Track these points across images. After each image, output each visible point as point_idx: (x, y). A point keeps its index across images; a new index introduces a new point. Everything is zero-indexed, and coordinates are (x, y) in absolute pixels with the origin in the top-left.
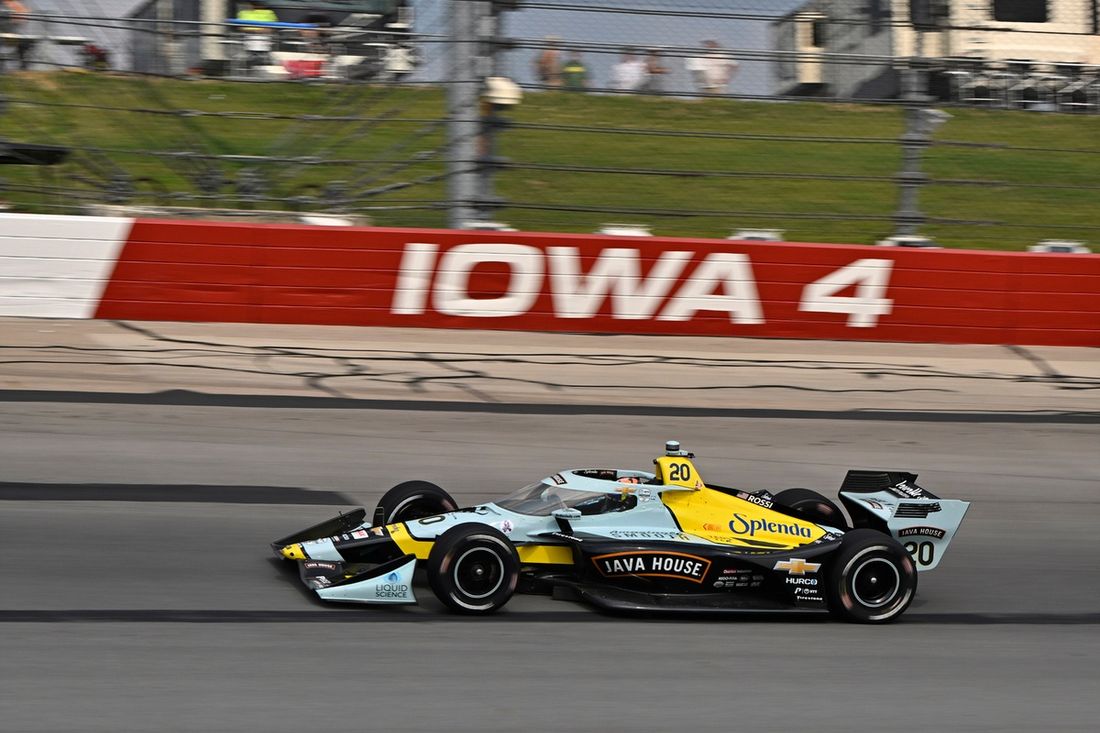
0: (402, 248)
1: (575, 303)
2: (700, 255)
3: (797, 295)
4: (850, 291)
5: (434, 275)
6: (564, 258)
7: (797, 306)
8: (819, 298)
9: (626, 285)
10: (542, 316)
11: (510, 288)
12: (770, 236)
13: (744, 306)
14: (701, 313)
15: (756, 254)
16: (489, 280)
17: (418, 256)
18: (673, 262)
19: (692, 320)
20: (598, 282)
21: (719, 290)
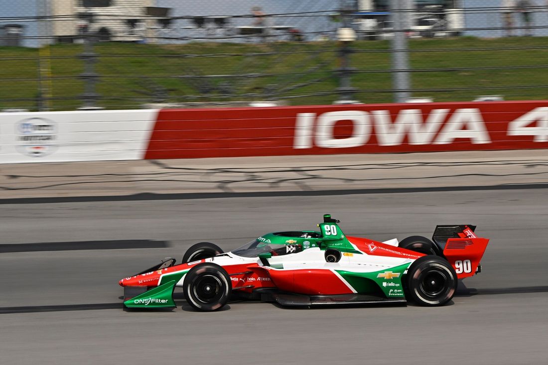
0: (295, 116)
1: (390, 139)
2: (453, 110)
3: (506, 127)
4: (534, 124)
5: (314, 128)
6: (381, 116)
7: (506, 133)
8: (518, 128)
9: (415, 128)
10: (372, 146)
11: (354, 133)
12: (495, 98)
13: (478, 134)
14: (457, 140)
15: (482, 108)
16: (343, 129)
17: (305, 120)
18: (438, 115)
19: (453, 143)
20: (400, 126)
21: (464, 128)
